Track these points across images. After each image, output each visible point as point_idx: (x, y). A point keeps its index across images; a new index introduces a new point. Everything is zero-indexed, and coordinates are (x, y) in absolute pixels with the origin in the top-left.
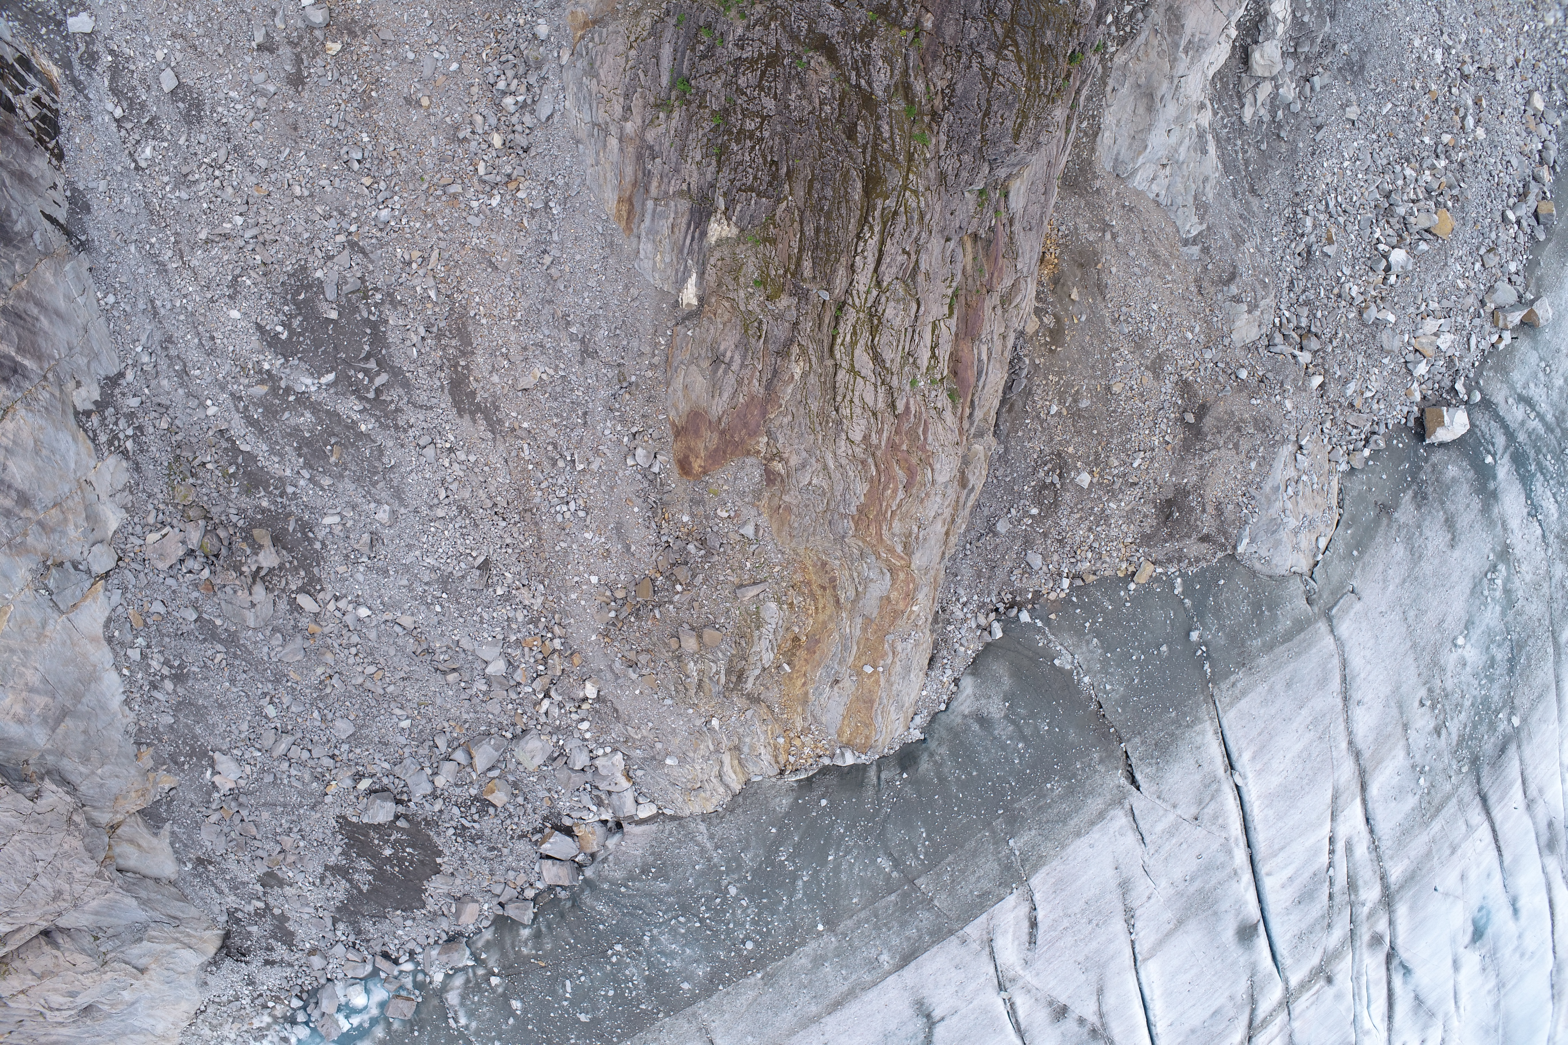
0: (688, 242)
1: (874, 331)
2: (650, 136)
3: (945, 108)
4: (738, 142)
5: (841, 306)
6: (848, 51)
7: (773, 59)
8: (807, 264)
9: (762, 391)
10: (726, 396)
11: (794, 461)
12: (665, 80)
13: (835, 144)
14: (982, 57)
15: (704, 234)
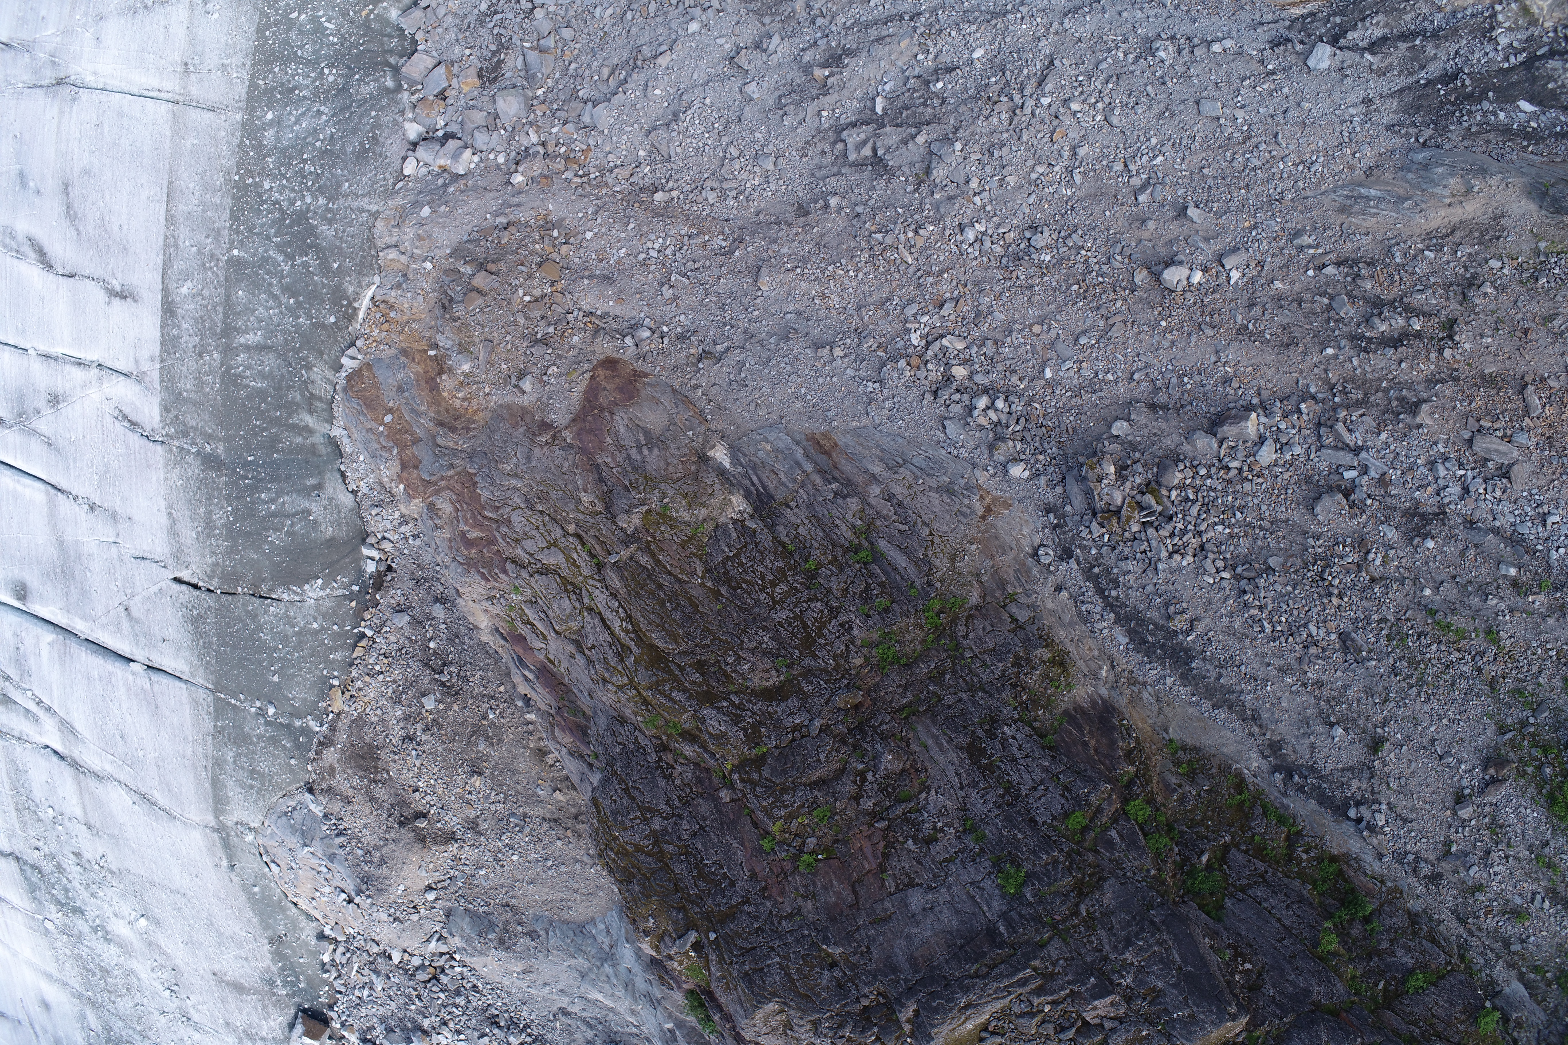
0: (755, 479)
1: (565, 581)
2: (853, 503)
3: (660, 759)
4: (779, 569)
5: (600, 566)
6: (755, 709)
7: (808, 644)
8: (644, 559)
9: (600, 461)
10: (622, 429)
11: (537, 452)
12: (882, 544)
13: (703, 647)
14: (665, 819)
15: (747, 496)
